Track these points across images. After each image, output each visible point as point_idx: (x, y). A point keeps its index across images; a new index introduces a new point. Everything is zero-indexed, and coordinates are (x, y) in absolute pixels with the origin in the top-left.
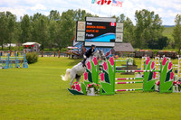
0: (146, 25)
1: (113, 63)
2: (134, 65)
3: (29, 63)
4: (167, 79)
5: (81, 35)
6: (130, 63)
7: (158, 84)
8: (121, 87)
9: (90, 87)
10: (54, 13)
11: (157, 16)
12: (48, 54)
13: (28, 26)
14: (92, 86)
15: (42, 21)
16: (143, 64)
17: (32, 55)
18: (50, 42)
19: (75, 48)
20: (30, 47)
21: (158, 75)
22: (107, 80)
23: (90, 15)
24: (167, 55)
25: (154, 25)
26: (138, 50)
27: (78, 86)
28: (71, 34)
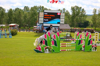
0: (77, 15)
1: (59, 35)
2: (70, 36)
3: (13, 35)
4: (89, 44)
5: (41, 20)
6: (69, 35)
7: (84, 47)
8: (64, 49)
9: (46, 48)
10: (26, 8)
11: (83, 9)
12: (23, 30)
13: (12, 15)
14: (47, 48)
15: (20, 12)
16: (75, 36)
17: (14, 31)
18: (24, 24)
19: (38, 27)
20: (13, 26)
21: (83, 42)
22: (56, 45)
23: (46, 9)
24: (89, 31)
25: (82, 14)
26: (73, 28)
27: (39, 48)
28: (36, 19)
